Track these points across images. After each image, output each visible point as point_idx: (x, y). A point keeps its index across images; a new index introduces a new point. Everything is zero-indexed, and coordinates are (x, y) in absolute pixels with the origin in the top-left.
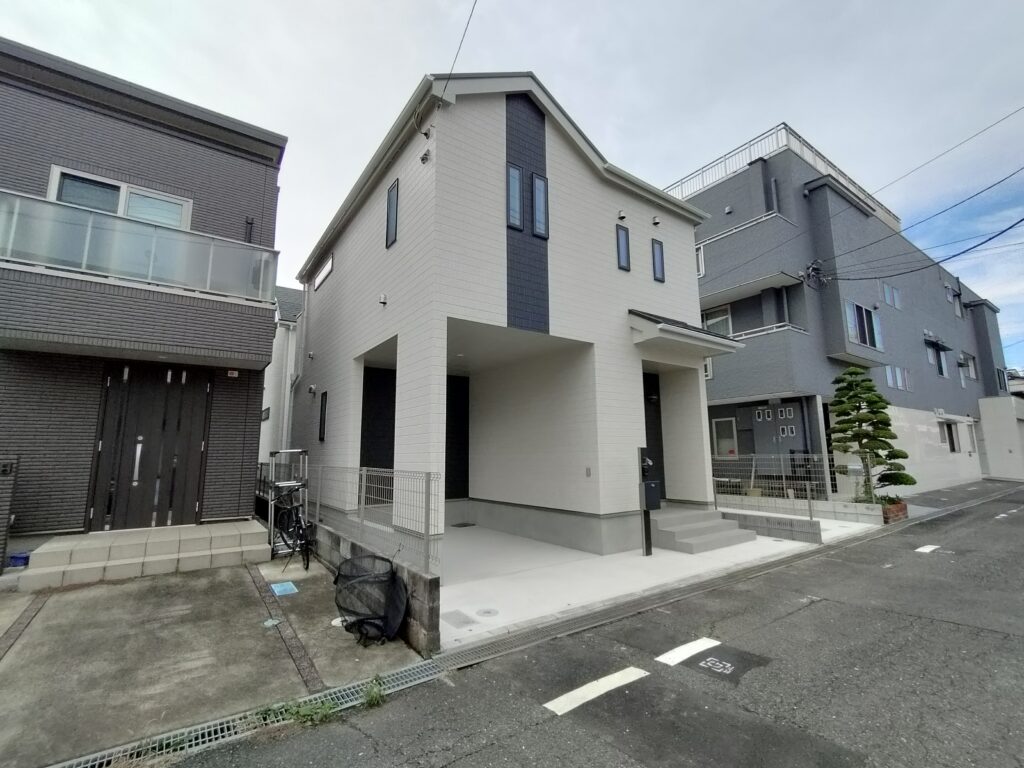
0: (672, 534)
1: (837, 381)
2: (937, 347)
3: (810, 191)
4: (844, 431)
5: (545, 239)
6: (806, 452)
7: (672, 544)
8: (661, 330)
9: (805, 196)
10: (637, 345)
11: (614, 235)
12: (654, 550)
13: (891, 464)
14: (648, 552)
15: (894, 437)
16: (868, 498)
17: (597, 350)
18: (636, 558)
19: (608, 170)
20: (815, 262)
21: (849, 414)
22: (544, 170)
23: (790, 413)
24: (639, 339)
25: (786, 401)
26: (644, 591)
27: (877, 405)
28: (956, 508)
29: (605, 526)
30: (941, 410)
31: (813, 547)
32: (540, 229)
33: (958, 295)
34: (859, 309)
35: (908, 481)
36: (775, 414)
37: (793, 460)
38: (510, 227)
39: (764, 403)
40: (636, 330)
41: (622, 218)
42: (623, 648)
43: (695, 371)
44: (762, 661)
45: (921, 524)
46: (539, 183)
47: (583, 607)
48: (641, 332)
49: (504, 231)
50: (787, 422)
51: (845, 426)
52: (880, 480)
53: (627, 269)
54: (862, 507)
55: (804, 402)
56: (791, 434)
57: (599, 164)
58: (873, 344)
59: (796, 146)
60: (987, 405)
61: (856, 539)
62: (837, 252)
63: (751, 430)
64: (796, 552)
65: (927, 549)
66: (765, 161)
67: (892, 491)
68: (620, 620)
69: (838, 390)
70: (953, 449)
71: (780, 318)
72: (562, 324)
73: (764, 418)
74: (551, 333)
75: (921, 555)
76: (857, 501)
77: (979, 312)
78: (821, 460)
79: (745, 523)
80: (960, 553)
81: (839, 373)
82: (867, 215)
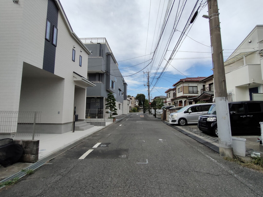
0: (79, 127)
1: (108, 95)
2: (120, 90)
3: (108, 55)
4: (108, 105)
5: (55, 46)
6: (101, 109)
7: (79, 129)
8: (82, 79)
9: (107, 55)
10: (74, 81)
11: (72, 51)
12: (75, 131)
13: (115, 111)
14: (74, 132)
15: (116, 106)
16: (111, 118)
17: (65, 80)
18: (71, 133)
19: (73, 34)
20: (107, 70)
21: (109, 102)
22: (57, 26)
23: (99, 100)
24: (75, 80)
25: (98, 98)
26: (80, 138)
27: (114, 100)
28: (121, 119)
29: (63, 126)
30: (119, 102)
31: (105, 127)
32: (54, 43)
33: (123, 81)
34: (112, 81)
35: (116, 114)
36: (95, 101)
37: (99, 110)
38: (46, 39)
39: (94, 98)
40: (75, 77)
41: (74, 47)
42: (85, 148)
43: (85, 89)
44: (110, 143)
45: (118, 122)
46: (55, 29)
47: (68, 144)
48: (76, 78)
49: (44, 40)
50: (97, 102)
51: (108, 104)
52: (113, 114)
53: (74, 61)
54: (110, 119)
55: (101, 98)
56: (98, 105)
57: (71, 31)
58: (113, 89)
59: (106, 44)
60: (124, 101)
61: (110, 125)
62: (111, 69)
63: (90, 104)
64: (102, 128)
65: (121, 125)
66: (100, 44)
67: (114, 116)
68: (79, 144)
69: (108, 97)
70: (120, 109)
71: (99, 80)
72: (58, 72)
73: (93, 101)
74: (54, 74)
75: (120, 126)
76: (109, 118)
77: (125, 84)
78: (103, 110)
79: (92, 123)
80: (125, 125)
81: (109, 94)
82: (115, 63)
